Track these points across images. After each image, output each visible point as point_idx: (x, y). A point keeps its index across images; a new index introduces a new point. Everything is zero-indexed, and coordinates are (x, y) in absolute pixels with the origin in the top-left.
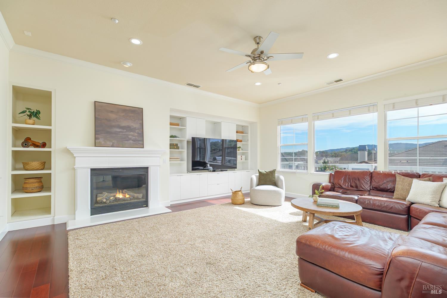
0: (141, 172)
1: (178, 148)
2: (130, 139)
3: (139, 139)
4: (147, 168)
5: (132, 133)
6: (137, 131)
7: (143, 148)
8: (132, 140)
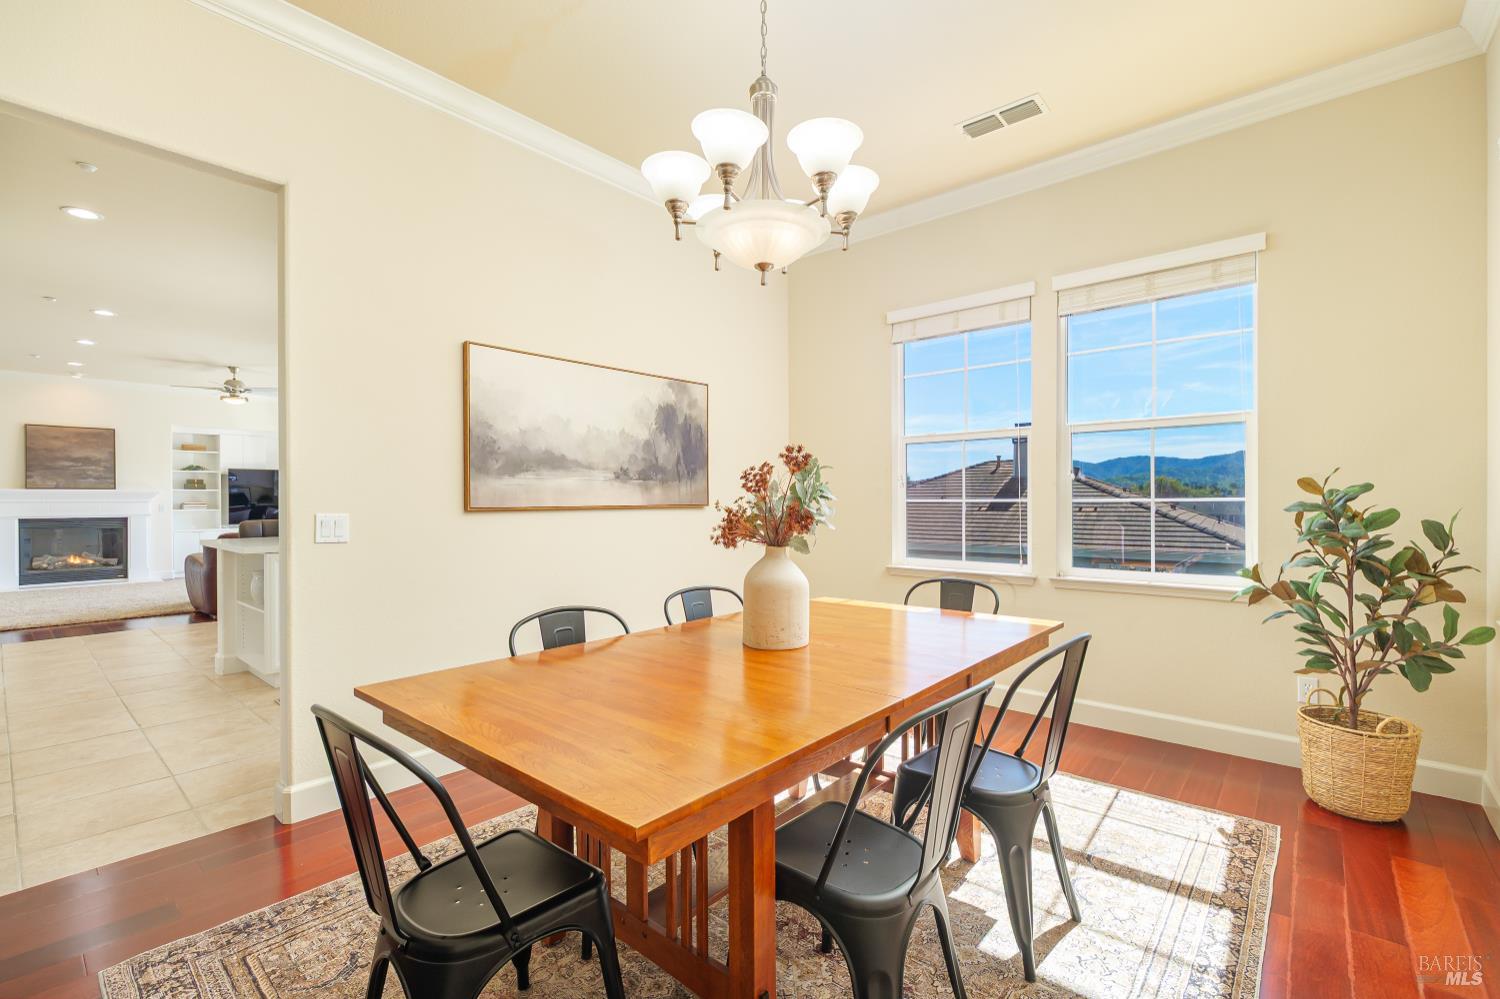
0: (116, 525)
1: (204, 488)
2: (90, 476)
3: (108, 475)
4: (125, 520)
5: (93, 467)
6: (103, 464)
7: (115, 488)
8: (95, 478)
